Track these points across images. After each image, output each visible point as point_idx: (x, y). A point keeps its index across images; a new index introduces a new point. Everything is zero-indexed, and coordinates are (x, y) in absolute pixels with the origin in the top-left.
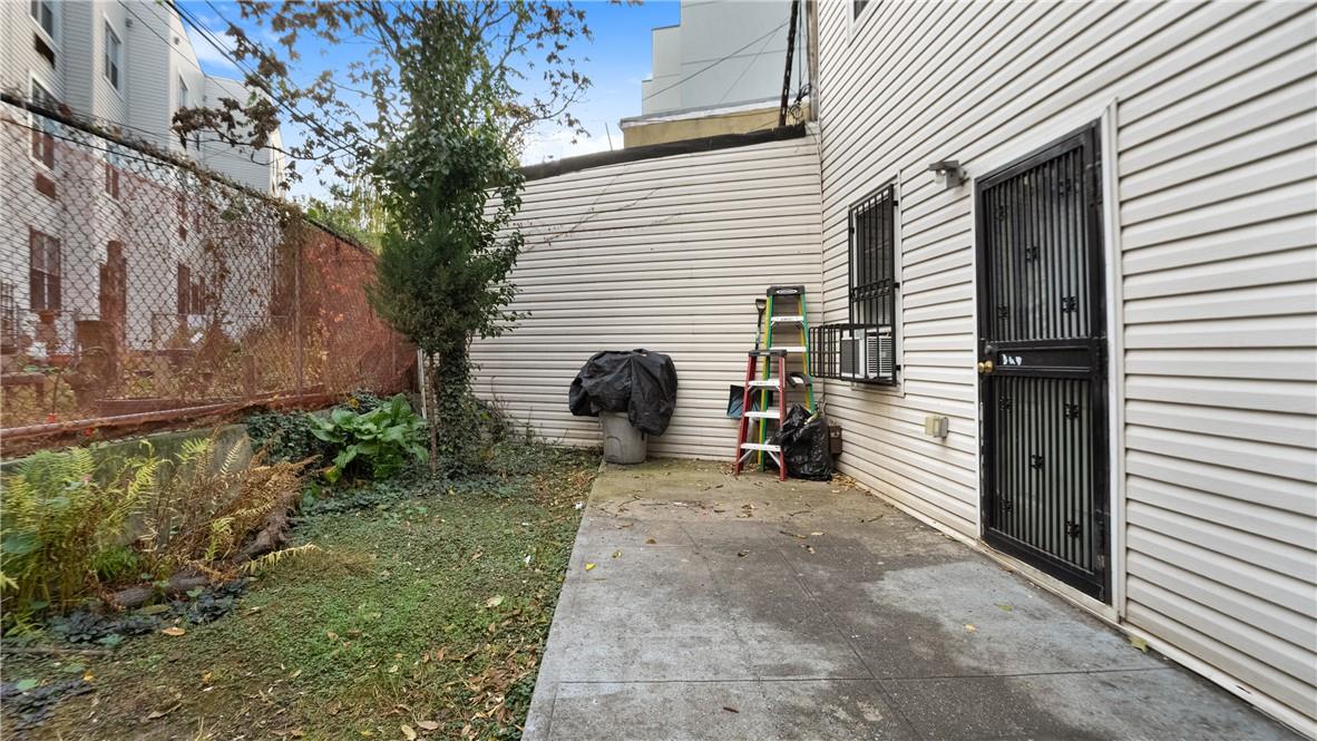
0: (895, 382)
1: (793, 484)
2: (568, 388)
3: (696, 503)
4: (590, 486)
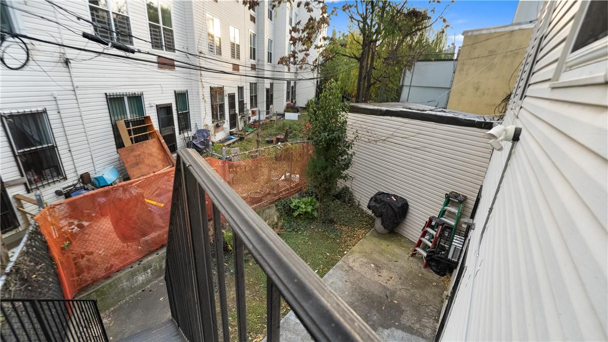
3: (378, 268)
4: (357, 243)
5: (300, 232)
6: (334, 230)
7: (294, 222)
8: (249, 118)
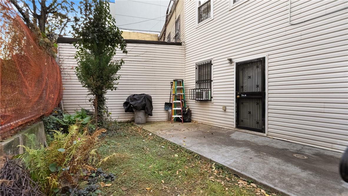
0: (211, 100)
1: (186, 123)
2: (123, 105)
3: (176, 130)
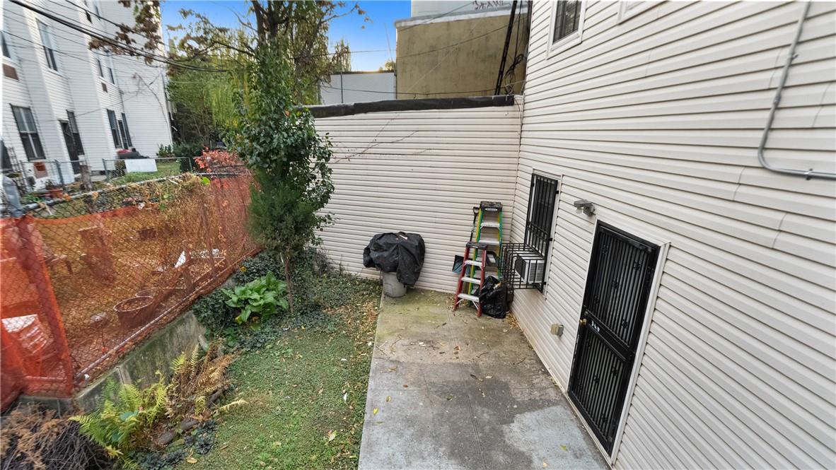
0: (542, 289)
3: (431, 344)
4: (375, 323)
5: (268, 347)
6: (327, 320)
7: (245, 334)
8: (31, 182)
